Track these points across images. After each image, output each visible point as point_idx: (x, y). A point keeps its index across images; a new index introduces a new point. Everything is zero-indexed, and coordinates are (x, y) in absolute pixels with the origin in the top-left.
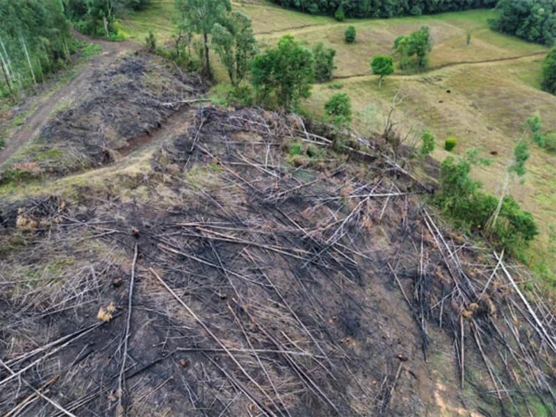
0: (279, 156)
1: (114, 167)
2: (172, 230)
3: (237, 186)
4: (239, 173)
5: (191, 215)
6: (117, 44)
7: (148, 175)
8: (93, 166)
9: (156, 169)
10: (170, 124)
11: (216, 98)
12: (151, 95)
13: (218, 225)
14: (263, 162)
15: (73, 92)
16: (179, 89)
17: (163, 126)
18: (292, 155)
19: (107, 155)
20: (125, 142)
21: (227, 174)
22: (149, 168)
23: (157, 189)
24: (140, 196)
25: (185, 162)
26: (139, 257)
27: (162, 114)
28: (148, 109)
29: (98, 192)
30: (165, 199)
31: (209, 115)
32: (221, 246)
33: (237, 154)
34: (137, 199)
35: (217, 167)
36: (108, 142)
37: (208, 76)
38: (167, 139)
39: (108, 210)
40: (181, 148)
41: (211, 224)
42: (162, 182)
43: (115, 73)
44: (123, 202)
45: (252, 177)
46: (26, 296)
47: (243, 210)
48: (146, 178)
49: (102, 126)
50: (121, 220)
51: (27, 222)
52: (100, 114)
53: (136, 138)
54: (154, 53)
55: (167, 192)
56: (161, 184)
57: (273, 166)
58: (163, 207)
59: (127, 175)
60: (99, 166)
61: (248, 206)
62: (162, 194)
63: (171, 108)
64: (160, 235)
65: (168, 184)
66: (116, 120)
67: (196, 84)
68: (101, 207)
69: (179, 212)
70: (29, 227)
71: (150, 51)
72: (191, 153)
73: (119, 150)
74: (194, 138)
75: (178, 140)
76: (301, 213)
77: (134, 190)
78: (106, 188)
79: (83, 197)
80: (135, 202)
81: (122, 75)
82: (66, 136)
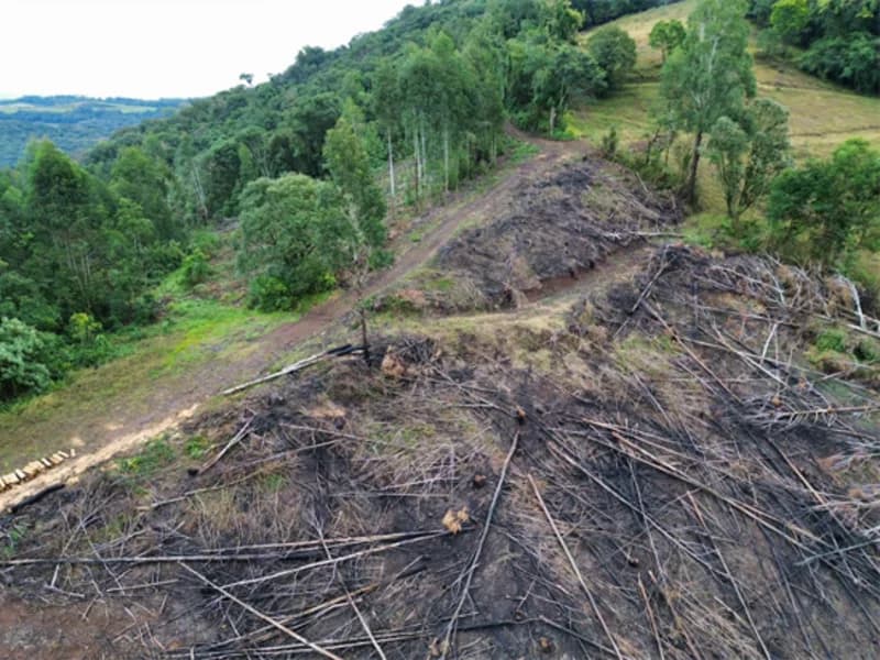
0: (792, 346)
1: (514, 315)
2: (574, 426)
3: (699, 382)
4: (707, 360)
5: (608, 412)
6: (561, 144)
7: (558, 335)
8: (487, 308)
9: (572, 329)
10: (608, 265)
11: (693, 235)
12: (591, 219)
13: (650, 439)
14: (758, 351)
15: (488, 206)
16: (635, 215)
17: (598, 267)
18: (821, 349)
19: (509, 296)
20: (538, 282)
21: (684, 358)
22: (562, 325)
23: (565, 358)
24: (539, 363)
25: (619, 325)
26: (516, 454)
27: (601, 249)
28: (582, 239)
29: (485, 346)
30: (575, 376)
31: (676, 259)
32: (648, 475)
33: (710, 327)
34: (533, 366)
35: (672, 345)
36: (514, 279)
37: (689, 198)
38: (599, 287)
39: (491, 373)
40: (618, 304)
41: (639, 435)
42: (576, 348)
43: (549, 184)
44: (514, 367)
45: (731, 373)
46: (368, 461)
47: (700, 425)
48: (554, 339)
49: (513, 255)
50: (504, 391)
51: (394, 366)
52: (513, 238)
53: (554, 278)
54: (611, 159)
55: (579, 367)
56: (573, 353)
57: (777, 362)
58: (570, 388)
59: (528, 330)
60: (494, 310)
61: (711, 421)
62: (572, 367)
63: (616, 241)
64: (554, 429)
65: (584, 355)
66: (533, 250)
67: (666, 209)
68: (483, 368)
69: (590, 402)
70: (394, 372)
71: (606, 157)
72: (631, 314)
73: (526, 292)
74: (642, 291)
75: (616, 291)
76: (819, 461)
77: (533, 353)
78: (496, 343)
79: (464, 348)
80: (530, 371)
81: (556, 188)
82: (465, 263)
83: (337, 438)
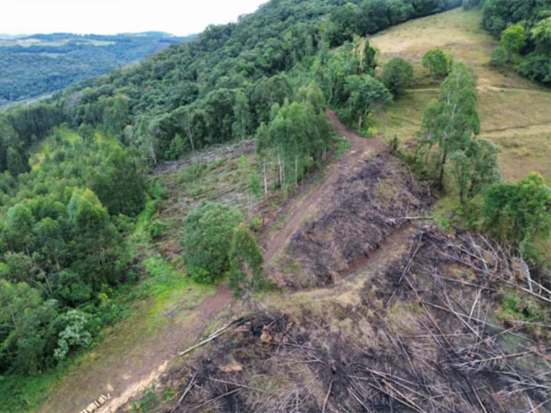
0: (488, 307)
1: (331, 291)
2: (362, 374)
3: (432, 337)
4: (439, 320)
5: (381, 362)
6: (364, 140)
7: (356, 307)
8: (318, 286)
9: (364, 303)
10: (388, 243)
11: (438, 217)
12: (379, 208)
13: (401, 382)
14: (467, 310)
15: (320, 200)
16: (405, 202)
17: (382, 246)
18: (504, 309)
19: (330, 278)
20: (346, 265)
21: (425, 318)
22: (358, 299)
23: (360, 322)
24: (345, 327)
25: (391, 295)
26: (331, 395)
27: (384, 233)
28: (373, 226)
29: (316, 317)
30: (364, 337)
31: (427, 237)
32: (399, 408)
33: (442, 292)
34: (342, 330)
35: (420, 310)
36: (333, 263)
37: (439, 187)
38: (380, 264)
39: (318, 336)
40: (391, 279)
41: (397, 380)
42: (366, 316)
43: (356, 179)
44: (331, 331)
45: (451, 330)
46: (254, 403)
47: (431, 370)
48: (354, 310)
49: (333, 243)
50: (326, 349)
51: (267, 337)
52: (333, 230)
53: (356, 257)
54: (394, 155)
55: (366, 328)
56: (364, 319)
57: (478, 320)
58: (361, 346)
59: (339, 305)
60: (322, 287)
61: (436, 366)
62: (363, 329)
63: (393, 225)
64: (351, 376)
65: (370, 320)
66: (344, 239)
67: (423, 195)
68: (314, 332)
69: (371, 356)
70: (267, 341)
71: (391, 153)
72: (397, 286)
73: (339, 272)
74: (405, 266)
75: (391, 268)
76: (493, 394)
77: (342, 321)
78: (322, 315)
79: (305, 319)
80: (340, 333)
81: (359, 182)
82: (306, 251)
83: (238, 387)
